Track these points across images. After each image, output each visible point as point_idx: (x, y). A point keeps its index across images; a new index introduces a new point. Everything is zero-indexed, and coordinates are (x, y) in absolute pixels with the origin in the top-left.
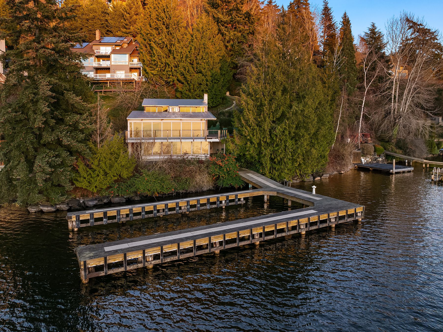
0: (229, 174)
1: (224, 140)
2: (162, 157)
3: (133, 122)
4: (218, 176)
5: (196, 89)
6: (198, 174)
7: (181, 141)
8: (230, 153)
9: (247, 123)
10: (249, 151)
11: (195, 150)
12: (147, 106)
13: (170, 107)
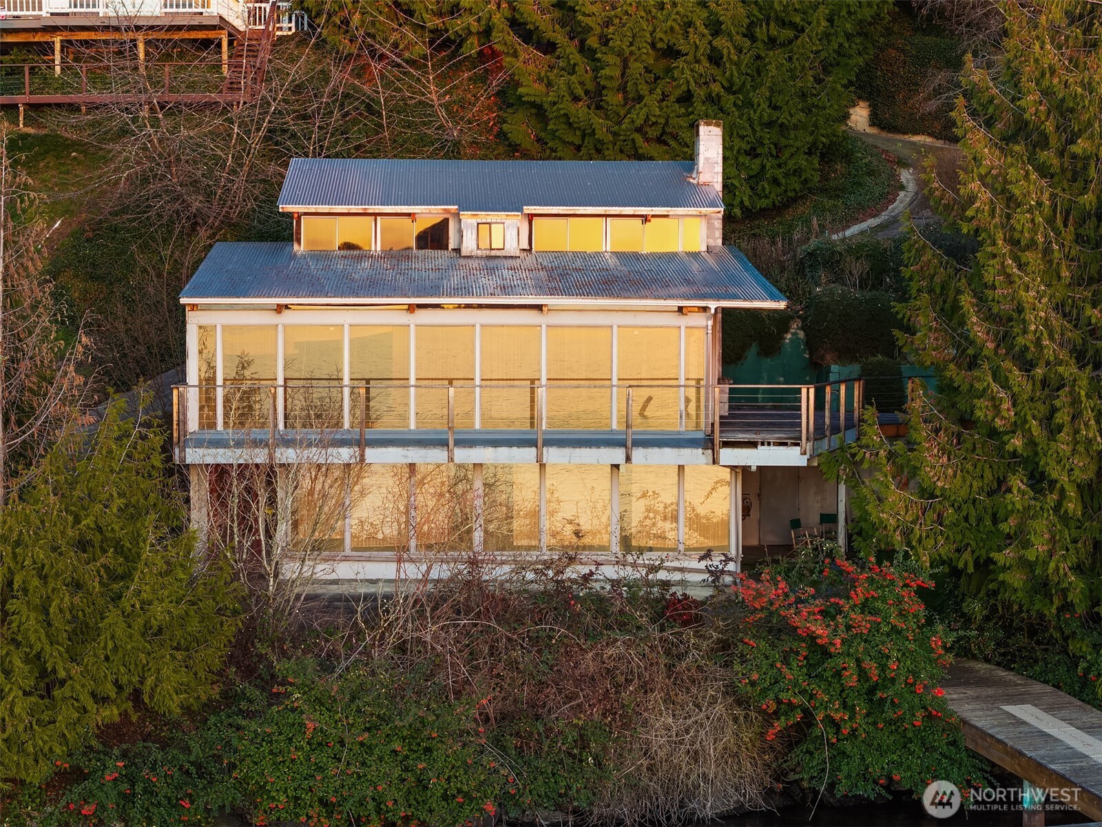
0: (876, 706)
1: (835, 457)
2: (412, 571)
3: (217, 319)
4: (798, 716)
5: (644, 89)
6: (657, 695)
7: (539, 460)
8: (886, 554)
9: (1005, 339)
10: (1019, 538)
11: (634, 527)
12: (312, 208)
13: (469, 220)
